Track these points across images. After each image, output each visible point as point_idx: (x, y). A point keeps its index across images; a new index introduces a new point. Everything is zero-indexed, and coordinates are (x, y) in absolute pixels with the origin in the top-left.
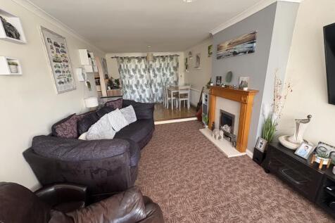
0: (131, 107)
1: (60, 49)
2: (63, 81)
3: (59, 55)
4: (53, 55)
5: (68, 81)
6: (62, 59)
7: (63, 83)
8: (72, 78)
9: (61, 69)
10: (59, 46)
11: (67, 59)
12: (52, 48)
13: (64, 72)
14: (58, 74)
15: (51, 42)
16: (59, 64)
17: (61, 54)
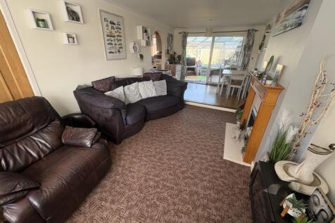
0: (164, 81)
1: (115, 26)
2: (113, 51)
3: (113, 31)
4: (108, 31)
5: (119, 51)
6: (116, 34)
7: (113, 53)
8: (123, 49)
9: (113, 43)
10: (114, 24)
11: (121, 34)
12: (107, 26)
13: (115, 44)
14: (110, 46)
15: (107, 21)
16: (112, 38)
17: (116, 30)
